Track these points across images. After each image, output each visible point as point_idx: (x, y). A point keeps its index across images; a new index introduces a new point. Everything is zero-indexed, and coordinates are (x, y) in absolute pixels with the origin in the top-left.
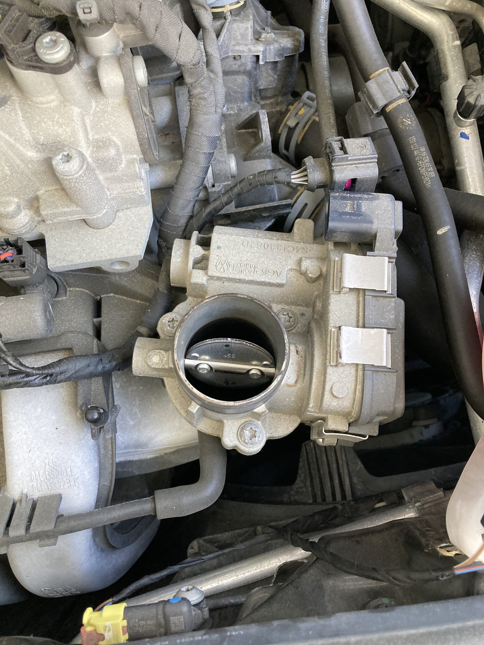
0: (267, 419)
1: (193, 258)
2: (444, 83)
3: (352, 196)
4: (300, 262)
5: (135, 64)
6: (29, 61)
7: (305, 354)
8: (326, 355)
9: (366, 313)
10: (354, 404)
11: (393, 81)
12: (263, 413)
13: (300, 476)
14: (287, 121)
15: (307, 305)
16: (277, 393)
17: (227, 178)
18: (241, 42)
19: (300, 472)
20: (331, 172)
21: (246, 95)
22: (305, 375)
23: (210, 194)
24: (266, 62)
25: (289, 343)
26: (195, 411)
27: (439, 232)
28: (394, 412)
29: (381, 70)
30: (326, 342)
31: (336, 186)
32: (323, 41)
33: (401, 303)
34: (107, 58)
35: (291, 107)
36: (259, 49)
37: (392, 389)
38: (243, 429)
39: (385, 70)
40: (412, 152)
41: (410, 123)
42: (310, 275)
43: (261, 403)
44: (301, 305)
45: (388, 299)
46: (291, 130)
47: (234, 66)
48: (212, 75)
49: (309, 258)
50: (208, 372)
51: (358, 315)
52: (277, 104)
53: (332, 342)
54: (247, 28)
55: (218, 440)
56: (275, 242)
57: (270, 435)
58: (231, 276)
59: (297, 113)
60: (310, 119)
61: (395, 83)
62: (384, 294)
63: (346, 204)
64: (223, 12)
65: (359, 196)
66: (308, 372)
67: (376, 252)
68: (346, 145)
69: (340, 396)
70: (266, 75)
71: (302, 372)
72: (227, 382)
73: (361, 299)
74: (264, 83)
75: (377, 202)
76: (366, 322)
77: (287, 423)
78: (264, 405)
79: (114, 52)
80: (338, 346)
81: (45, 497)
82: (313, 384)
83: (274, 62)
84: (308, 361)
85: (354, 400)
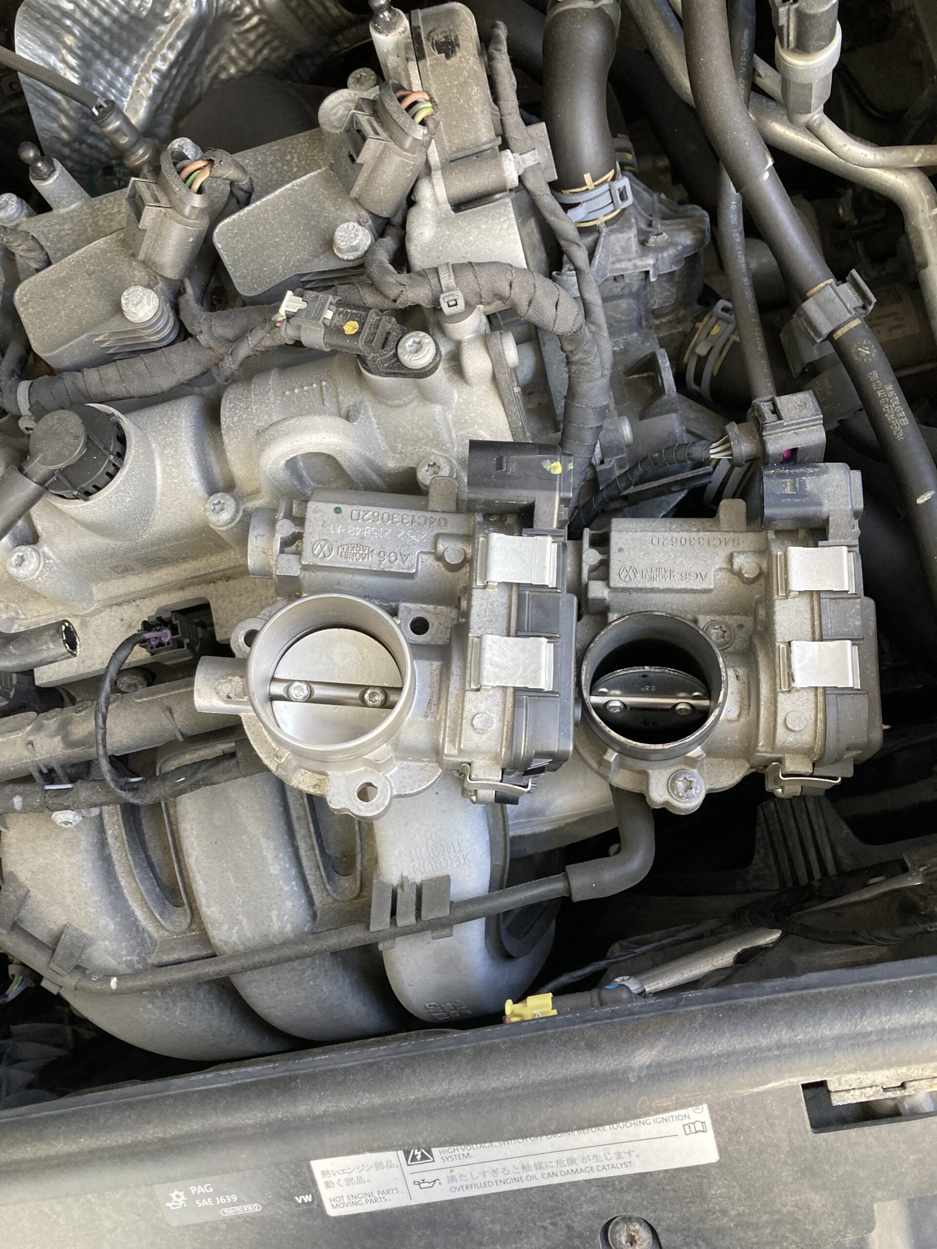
0: (705, 767)
1: (588, 566)
2: (923, 271)
3: (792, 471)
4: (731, 558)
5: (504, 345)
6: (391, 368)
7: (749, 680)
8: (775, 678)
9: (823, 622)
10: (815, 738)
11: (839, 297)
12: (699, 757)
13: (758, 853)
14: (695, 346)
15: (746, 614)
16: (716, 732)
17: (621, 451)
18: (622, 257)
19: (757, 846)
20: (763, 444)
21: (635, 323)
22: (749, 706)
23: (599, 474)
24: (660, 276)
25: (726, 667)
26: (612, 759)
27: (920, 501)
28: (869, 743)
29: (822, 285)
30: (774, 662)
31: (771, 460)
32: (738, 235)
33: (870, 603)
34: (470, 341)
35: (700, 325)
36: (648, 262)
37: (864, 715)
38: (674, 780)
39: (827, 285)
40: (875, 392)
41: (868, 352)
42: (746, 575)
43: (696, 744)
44: (738, 614)
45: (851, 601)
46: (702, 361)
47: (615, 290)
48: (593, 328)
49: (743, 552)
50: (622, 710)
51: (813, 625)
52: (679, 321)
53: (782, 662)
54: (629, 238)
55: (641, 798)
56: (694, 535)
57: (711, 787)
58: (640, 586)
59: (709, 333)
60: (728, 340)
61: (841, 300)
62: (845, 595)
63: (785, 483)
64: (595, 226)
65: (802, 470)
66: (753, 702)
67: (830, 541)
68: (779, 406)
69: (797, 729)
70: (660, 291)
71: (746, 702)
72: (645, 722)
73: (816, 603)
74: (658, 301)
75: (826, 476)
76: (824, 632)
77: (732, 769)
78: (699, 748)
79: (477, 331)
80: (790, 666)
81: (430, 880)
82: (762, 716)
83: (670, 273)
84: (752, 688)
85: (816, 733)
